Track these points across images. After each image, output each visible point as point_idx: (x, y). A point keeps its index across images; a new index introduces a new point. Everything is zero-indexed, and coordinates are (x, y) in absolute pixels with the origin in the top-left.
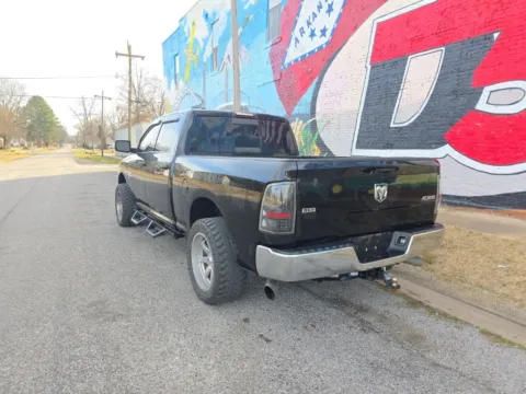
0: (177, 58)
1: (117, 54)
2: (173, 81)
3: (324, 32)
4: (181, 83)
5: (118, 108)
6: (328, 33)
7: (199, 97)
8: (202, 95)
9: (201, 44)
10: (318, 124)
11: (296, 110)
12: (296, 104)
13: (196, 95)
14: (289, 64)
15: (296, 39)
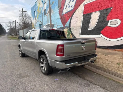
0: (35, 12)
1: (19, 11)
2: (34, 18)
3: (72, 6)
4: (36, 18)
5: (20, 24)
6: (73, 7)
7: (41, 22)
8: (42, 21)
9: (41, 8)
10: (71, 29)
11: (66, 26)
12: (65, 24)
13: (40, 21)
14: (64, 14)
15: (65, 8)
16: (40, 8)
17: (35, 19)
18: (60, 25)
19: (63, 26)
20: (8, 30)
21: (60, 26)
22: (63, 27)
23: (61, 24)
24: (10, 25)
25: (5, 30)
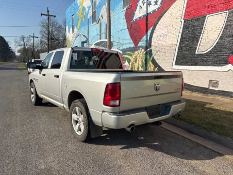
0: (73, 17)
1: (42, 15)
2: (71, 29)
3: (156, 2)
4: (76, 30)
5: (41, 42)
7: (85, 37)
8: (87, 35)
9: (87, 9)
10: (153, 51)
11: (140, 44)
12: (140, 41)
13: (84, 35)
14: (136, 20)
15: (140, 6)
16: (84, 9)
17: (73, 31)
18: (126, 44)
19: (132, 45)
20: (19, 51)
21: (128, 46)
22: (134, 47)
23: (129, 42)
24: (22, 42)
25: (12, 52)
